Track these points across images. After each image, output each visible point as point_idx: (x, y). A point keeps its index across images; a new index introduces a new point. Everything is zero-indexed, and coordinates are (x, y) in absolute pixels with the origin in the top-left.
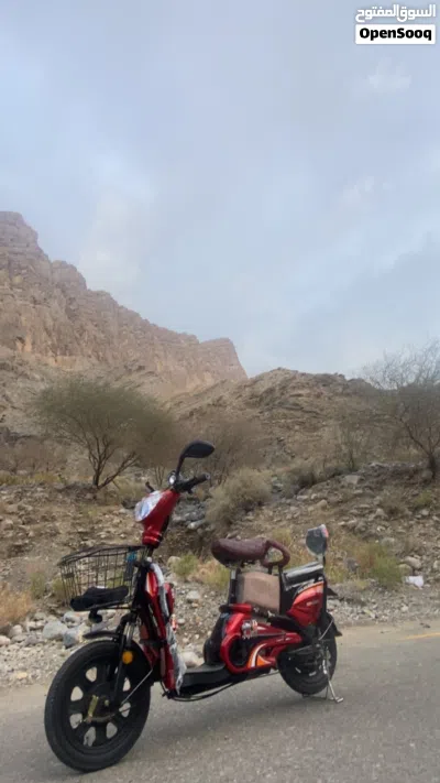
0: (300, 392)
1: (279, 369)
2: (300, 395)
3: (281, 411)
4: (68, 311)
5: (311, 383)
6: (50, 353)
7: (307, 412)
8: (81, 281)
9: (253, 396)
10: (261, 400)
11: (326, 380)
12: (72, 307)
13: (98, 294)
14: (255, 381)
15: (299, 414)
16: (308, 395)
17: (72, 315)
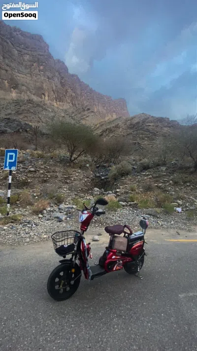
0: (150, 124)
1: (143, 113)
2: (150, 126)
3: (141, 131)
4: (61, 83)
5: (155, 121)
6: (55, 101)
7: (151, 133)
8: (66, 69)
9: (131, 125)
10: (134, 126)
11: (161, 120)
12: (63, 81)
13: (73, 76)
14: (132, 118)
15: (148, 133)
16: (153, 126)
17: (63, 85)
